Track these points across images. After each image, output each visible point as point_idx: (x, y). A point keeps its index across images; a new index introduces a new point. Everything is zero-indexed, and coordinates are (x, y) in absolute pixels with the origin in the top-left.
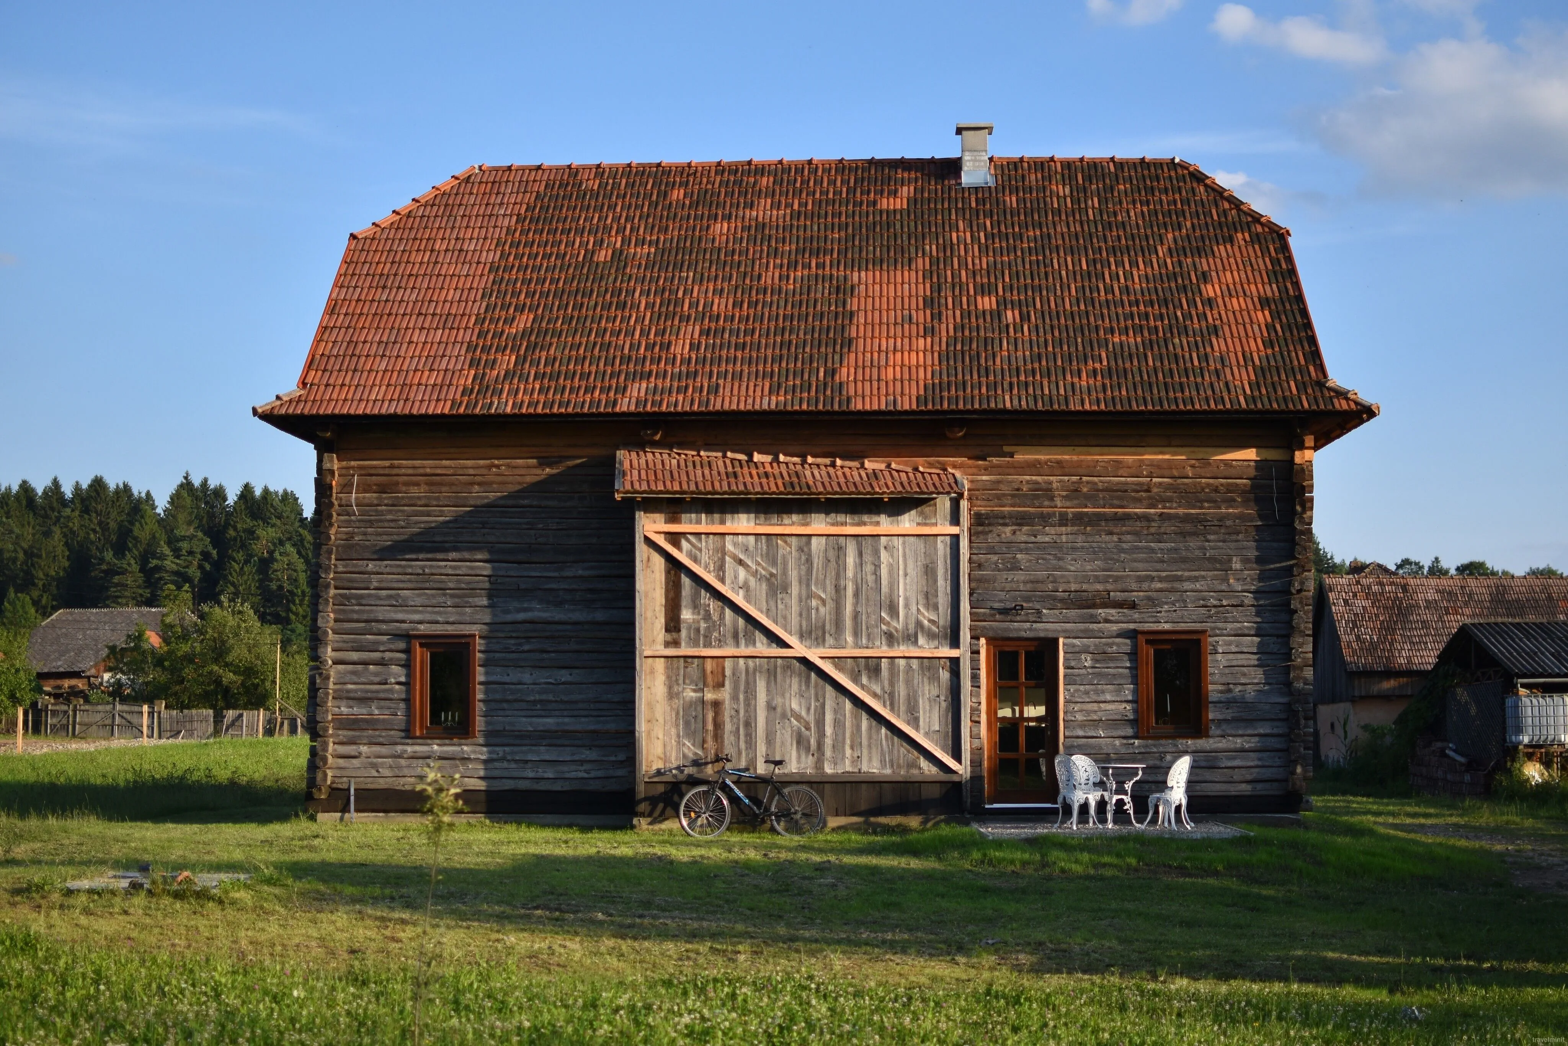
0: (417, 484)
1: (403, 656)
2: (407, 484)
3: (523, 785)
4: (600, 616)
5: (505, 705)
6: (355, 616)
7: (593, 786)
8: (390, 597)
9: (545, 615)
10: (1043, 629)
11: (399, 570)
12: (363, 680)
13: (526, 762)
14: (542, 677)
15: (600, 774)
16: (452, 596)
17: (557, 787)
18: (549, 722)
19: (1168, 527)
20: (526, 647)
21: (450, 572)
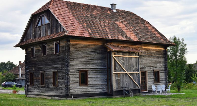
0: (80, 47)
1: (78, 73)
2: (78, 47)
3: (94, 92)
4: (102, 68)
5: (91, 81)
6: (72, 67)
7: (102, 92)
8: (76, 64)
9: (96, 67)
10: (145, 70)
11: (78, 60)
12: (73, 77)
13: (94, 89)
14: (96, 76)
15: (103, 90)
16: (85, 64)
17: (98, 92)
18: (97, 83)
19: (156, 57)
20: (94, 72)
21: (84, 61)
